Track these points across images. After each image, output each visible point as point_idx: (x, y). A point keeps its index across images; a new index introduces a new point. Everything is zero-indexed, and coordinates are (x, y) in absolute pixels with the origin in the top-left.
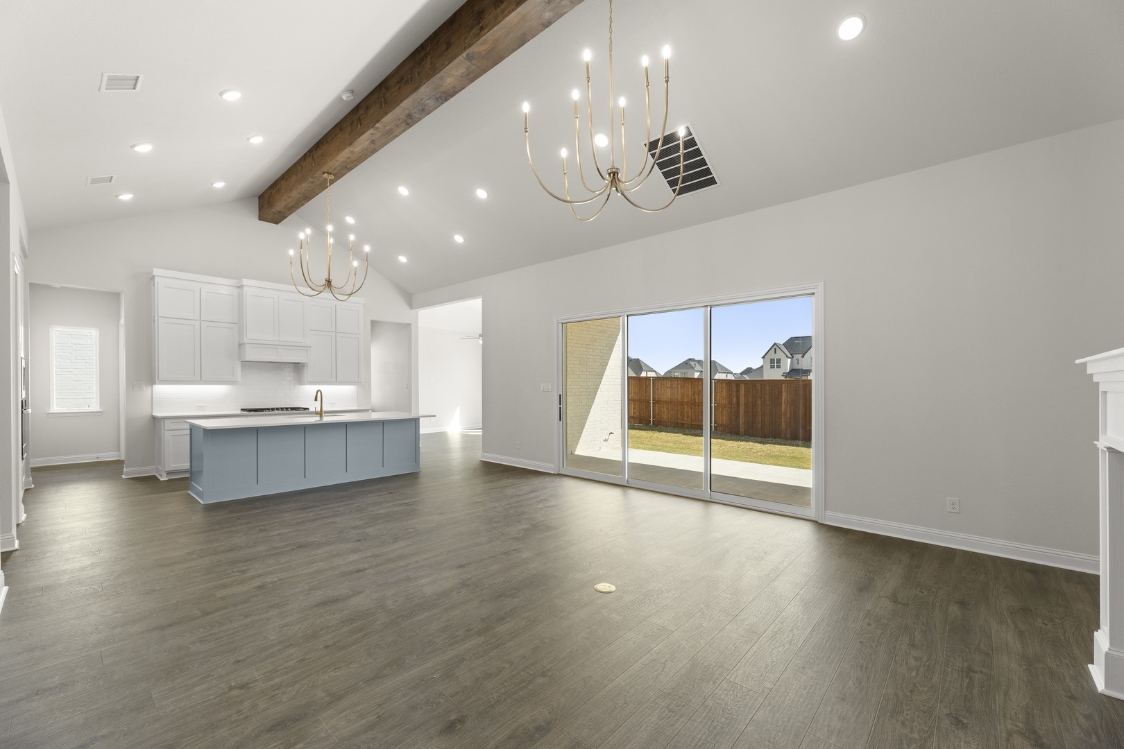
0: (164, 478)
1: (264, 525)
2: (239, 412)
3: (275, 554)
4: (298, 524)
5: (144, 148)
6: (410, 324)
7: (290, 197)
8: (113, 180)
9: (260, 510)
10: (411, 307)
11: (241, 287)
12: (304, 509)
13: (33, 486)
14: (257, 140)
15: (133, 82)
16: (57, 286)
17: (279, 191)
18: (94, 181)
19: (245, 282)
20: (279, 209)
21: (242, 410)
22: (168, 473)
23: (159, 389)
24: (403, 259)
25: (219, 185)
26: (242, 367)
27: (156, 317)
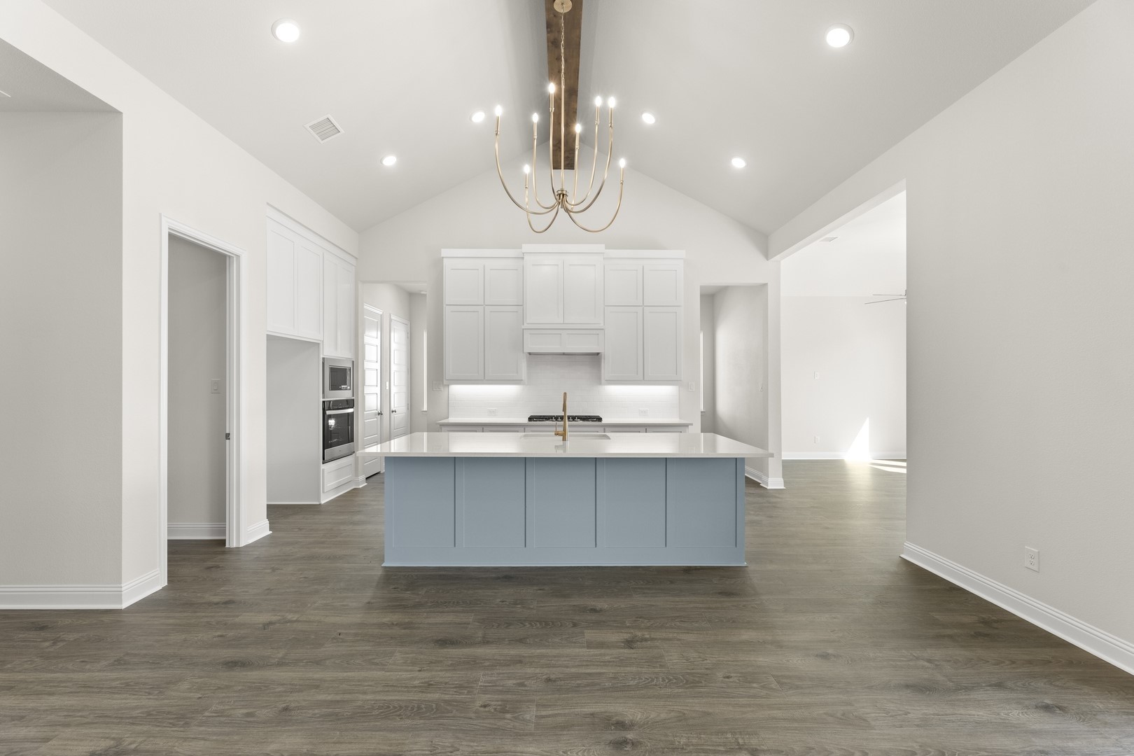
6: (765, 285)
10: (767, 255)
11: (522, 257)
19: (525, 248)
24: (738, 163)
26: (528, 361)
27: (444, 305)
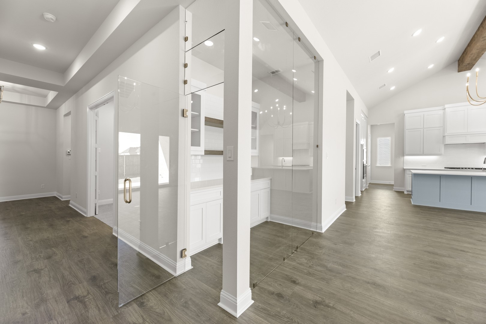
0: (406, 193)
1: (431, 218)
2: (444, 169)
3: (425, 229)
4: (449, 223)
5: (391, 70)
7: (472, 54)
8: (386, 85)
9: (436, 213)
11: (445, 109)
12: (460, 218)
13: (368, 188)
14: (441, 40)
15: (379, 53)
16: (379, 124)
17: (467, 53)
18: (380, 88)
19: (446, 106)
20: (468, 63)
21: (445, 168)
22: (408, 191)
23: (407, 158)
25: (431, 66)
26: (444, 147)
27: (405, 130)
